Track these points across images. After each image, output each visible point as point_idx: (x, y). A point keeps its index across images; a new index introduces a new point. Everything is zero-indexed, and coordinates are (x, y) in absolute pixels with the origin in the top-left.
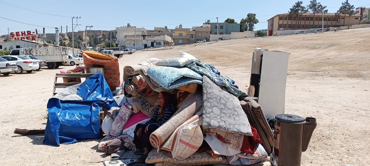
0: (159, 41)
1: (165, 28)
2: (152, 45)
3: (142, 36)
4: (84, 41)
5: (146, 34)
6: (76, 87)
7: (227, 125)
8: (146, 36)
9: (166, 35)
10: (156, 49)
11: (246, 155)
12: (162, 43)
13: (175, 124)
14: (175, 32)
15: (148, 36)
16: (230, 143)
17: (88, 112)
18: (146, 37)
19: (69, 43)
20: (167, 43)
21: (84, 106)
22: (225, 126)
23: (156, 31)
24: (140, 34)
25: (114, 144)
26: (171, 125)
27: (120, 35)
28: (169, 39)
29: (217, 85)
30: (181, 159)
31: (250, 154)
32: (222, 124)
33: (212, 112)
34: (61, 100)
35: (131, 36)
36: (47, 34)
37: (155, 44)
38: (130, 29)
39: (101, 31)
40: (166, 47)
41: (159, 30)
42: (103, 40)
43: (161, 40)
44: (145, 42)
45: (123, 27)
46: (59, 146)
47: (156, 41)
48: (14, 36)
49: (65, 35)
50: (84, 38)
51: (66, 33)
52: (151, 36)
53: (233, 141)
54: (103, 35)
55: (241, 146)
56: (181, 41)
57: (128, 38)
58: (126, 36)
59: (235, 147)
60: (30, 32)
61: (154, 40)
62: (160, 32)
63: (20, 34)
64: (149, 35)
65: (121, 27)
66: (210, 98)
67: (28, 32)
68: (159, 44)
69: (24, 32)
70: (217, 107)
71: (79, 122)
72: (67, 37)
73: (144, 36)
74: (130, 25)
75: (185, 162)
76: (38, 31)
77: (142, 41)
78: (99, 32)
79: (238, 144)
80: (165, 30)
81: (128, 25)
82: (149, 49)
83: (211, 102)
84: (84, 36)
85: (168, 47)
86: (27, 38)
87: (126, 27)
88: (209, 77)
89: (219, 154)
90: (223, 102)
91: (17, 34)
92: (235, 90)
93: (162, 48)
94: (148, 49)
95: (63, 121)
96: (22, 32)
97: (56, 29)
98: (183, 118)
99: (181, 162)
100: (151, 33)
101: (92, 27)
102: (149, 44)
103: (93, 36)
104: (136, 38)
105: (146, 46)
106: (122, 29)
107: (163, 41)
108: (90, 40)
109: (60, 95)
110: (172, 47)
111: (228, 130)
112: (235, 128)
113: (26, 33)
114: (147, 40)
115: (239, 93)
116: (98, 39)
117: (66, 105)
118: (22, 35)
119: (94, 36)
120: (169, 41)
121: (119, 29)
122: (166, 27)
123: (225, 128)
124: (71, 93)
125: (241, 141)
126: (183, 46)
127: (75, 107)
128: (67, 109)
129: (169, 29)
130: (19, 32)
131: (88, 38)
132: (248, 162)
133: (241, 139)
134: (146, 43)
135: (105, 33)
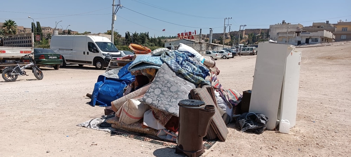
0: (316, 38)
1: (326, 23)
2: (307, 42)
3: (296, 32)
4: (243, 39)
5: (301, 30)
6: (119, 69)
7: (159, 104)
8: (301, 32)
9: (325, 31)
10: (311, 45)
11: (169, 132)
12: (320, 40)
13: (127, 98)
14: (337, 26)
15: (303, 32)
16: (158, 119)
17: (117, 87)
18: (300, 34)
19: (230, 41)
20: (326, 40)
21: (117, 83)
22: (156, 104)
23: (315, 26)
24: (295, 30)
25: (110, 109)
26: (125, 99)
27: (274, 32)
28: (328, 34)
29: (174, 71)
30: (124, 124)
31: (173, 132)
32: (155, 103)
33: (153, 92)
34: (106, 77)
35: (284, 33)
36: (213, 34)
37: (310, 41)
38: (284, 26)
39: (260, 30)
40: (323, 44)
41: (318, 25)
42: (261, 37)
43: (318, 36)
44: (298, 39)
45: (277, 24)
46: (94, 106)
47: (312, 38)
48: (180, 36)
49: (228, 34)
50: (244, 36)
51: (229, 32)
52: (306, 32)
53: (161, 117)
54: (261, 33)
55: (166, 123)
56: (344, 37)
57: (280, 35)
58: (278, 34)
59: (161, 123)
60: (191, 32)
61: (310, 37)
62: (318, 27)
63: (184, 35)
64: (305, 32)
65: (276, 24)
66: (158, 81)
67: (189, 32)
68: (316, 41)
69: (187, 33)
70: (160, 88)
71: (110, 93)
72: (229, 36)
73: (298, 33)
74: (285, 22)
75: (126, 127)
76: (196, 32)
77: (295, 38)
78: (258, 30)
79: (164, 121)
80: (326, 25)
81: (283, 22)
82: (303, 46)
83: (157, 85)
84: (244, 34)
85: (326, 44)
86: (189, 38)
87: (281, 24)
88: (168, 64)
89: (147, 126)
90: (169, 85)
91: (182, 34)
92: (193, 77)
93: (318, 44)
94: (301, 46)
95: (100, 91)
96: (185, 33)
97: (211, 30)
98: (135, 94)
99: (124, 126)
100: (306, 30)
101: (245, 26)
102: (304, 41)
103: (251, 35)
104: (289, 35)
105: (299, 43)
106: (277, 27)
107: (320, 37)
108: (248, 38)
109: (106, 74)
110: (330, 43)
111: (157, 108)
112: (165, 108)
113: (188, 34)
114: (301, 37)
115: (197, 81)
116: (256, 37)
117: (109, 81)
118: (185, 35)
119: (253, 34)
120: (329, 37)
121: (273, 26)
122: (328, 22)
123: (156, 105)
124: (114, 73)
125: (168, 119)
126: (345, 42)
127: (113, 83)
128: (108, 83)
129: (331, 23)
130: (183, 33)
131: (247, 36)
132: (170, 138)
133: (168, 117)
134: (300, 40)
135: (263, 32)
